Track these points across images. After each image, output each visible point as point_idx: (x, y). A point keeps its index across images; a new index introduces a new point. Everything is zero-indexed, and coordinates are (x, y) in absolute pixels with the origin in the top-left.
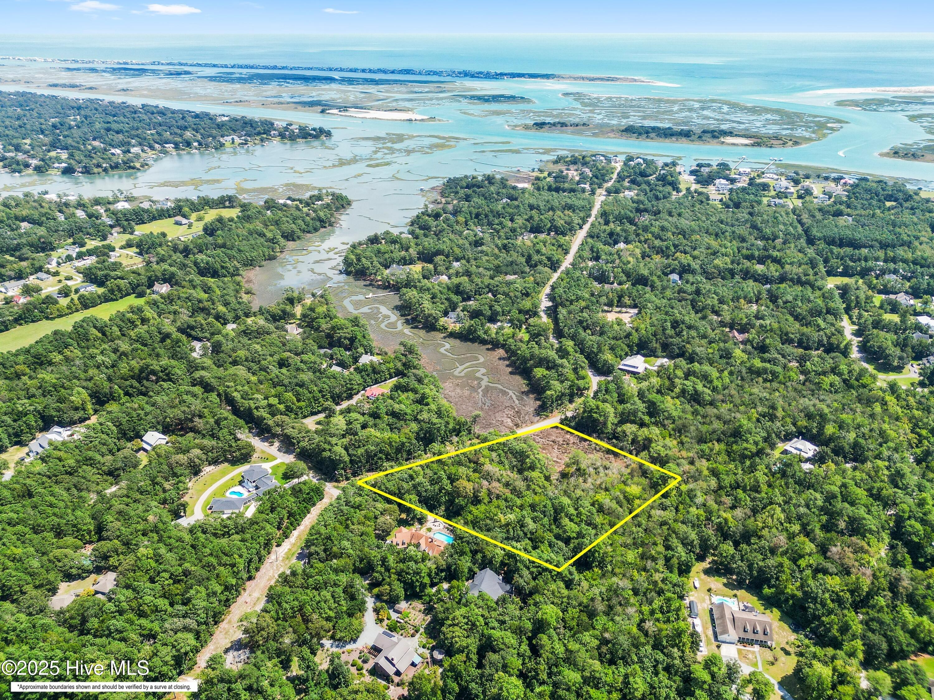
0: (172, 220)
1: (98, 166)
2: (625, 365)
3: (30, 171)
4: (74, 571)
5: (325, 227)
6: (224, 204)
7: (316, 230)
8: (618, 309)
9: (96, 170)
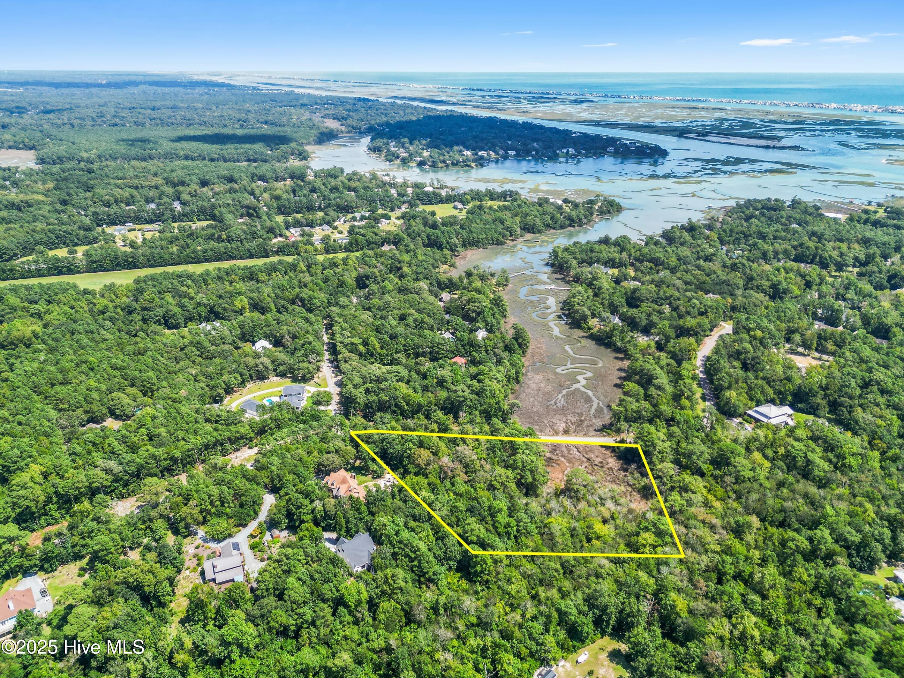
0: (452, 205)
1: (444, 162)
2: (757, 412)
3: (398, 161)
4: (118, 412)
5: (574, 226)
6: (505, 198)
7: (562, 227)
8: (817, 355)
9: (440, 165)
